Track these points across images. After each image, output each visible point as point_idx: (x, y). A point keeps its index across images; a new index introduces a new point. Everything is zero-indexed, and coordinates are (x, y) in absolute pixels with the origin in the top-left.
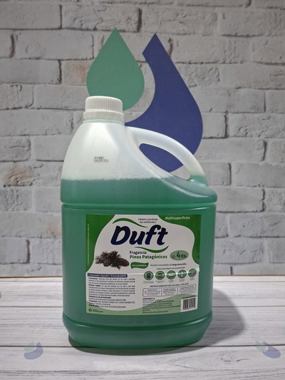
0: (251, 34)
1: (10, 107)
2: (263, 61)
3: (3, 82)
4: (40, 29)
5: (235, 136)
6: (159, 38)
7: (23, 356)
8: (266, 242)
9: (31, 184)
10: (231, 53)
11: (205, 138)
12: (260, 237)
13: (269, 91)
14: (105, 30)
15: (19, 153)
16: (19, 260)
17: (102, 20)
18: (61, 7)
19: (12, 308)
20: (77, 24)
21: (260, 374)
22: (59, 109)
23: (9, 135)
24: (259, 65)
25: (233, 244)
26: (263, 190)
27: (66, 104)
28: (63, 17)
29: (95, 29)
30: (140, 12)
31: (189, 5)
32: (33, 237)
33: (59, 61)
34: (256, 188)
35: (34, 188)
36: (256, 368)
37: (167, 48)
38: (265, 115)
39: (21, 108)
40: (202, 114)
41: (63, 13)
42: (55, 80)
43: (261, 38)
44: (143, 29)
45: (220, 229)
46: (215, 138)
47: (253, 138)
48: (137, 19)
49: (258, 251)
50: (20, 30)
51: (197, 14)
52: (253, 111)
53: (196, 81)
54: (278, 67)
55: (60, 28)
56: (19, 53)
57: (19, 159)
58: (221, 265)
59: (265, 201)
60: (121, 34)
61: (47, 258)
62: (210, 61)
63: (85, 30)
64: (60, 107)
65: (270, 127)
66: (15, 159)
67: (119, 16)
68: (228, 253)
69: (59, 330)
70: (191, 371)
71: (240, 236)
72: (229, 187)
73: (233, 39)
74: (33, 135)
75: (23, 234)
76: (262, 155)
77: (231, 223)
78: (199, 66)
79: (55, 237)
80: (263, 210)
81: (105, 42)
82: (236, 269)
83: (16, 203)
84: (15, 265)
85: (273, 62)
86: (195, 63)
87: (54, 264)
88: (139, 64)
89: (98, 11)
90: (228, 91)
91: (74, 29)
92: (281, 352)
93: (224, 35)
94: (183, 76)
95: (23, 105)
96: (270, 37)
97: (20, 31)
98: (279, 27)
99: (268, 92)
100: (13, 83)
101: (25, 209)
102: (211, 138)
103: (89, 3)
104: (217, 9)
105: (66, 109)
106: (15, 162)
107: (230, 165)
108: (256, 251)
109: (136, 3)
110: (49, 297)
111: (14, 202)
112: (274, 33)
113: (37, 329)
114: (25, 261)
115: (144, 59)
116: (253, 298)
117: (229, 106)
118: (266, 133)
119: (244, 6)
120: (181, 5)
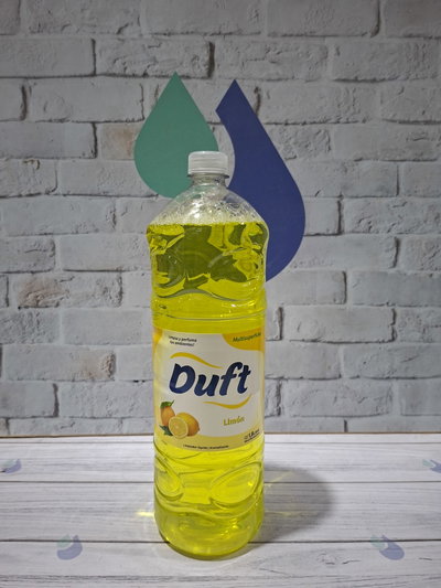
0: (378, 78)
1: (23, 193)
2: (397, 118)
3: (12, 157)
4: (65, 77)
5: (353, 232)
6: (241, 86)
7: (56, 556)
8: (396, 386)
9: (58, 305)
10: (349, 108)
11: (308, 235)
12: (388, 378)
13: (404, 163)
14: (159, 77)
15: (39, 260)
16: (44, 413)
17: (155, 61)
18: (94, 42)
19: (36, 485)
20: (118, 68)
21: (373, 582)
22: (96, 195)
23: (23, 235)
24: (390, 124)
25: (348, 388)
26: (393, 310)
27: (104, 188)
28: (98, 57)
29: (145, 75)
30: (212, 48)
31: (285, 36)
32: (63, 380)
33: (94, 124)
34: (382, 308)
35: (61, 311)
36: (370, 574)
37: (252, 102)
38: (398, 200)
39: (39, 194)
40: (304, 199)
41: (97, 52)
42: (89, 153)
43: (393, 83)
44: (216, 73)
45: (329, 368)
46: (324, 235)
47: (380, 234)
48: (207, 58)
49: (384, 399)
50: (35, 78)
51: (297, 49)
52: (379, 194)
53: (295, 151)
54: (418, 127)
55: (94, 74)
56: (34, 112)
57: (39, 268)
58: (329, 418)
59: (396, 326)
60: (184, 81)
61: (83, 409)
62: (317, 120)
63: (130, 76)
64: (96, 192)
65: (405, 218)
66: (34, 269)
67: (181, 55)
68: (340, 402)
69: (103, 517)
70: (280, 578)
71: (358, 377)
72: (342, 306)
73: (352, 86)
74: (58, 234)
75: (47, 375)
76: (393, 259)
77: (345, 358)
78: (300, 127)
79: (93, 380)
80: (393, 339)
81: (160, 94)
82: (352, 424)
83: (36, 331)
84: (38, 419)
85: (412, 120)
86: (294, 124)
87: (94, 418)
88: (211, 127)
89: (150, 47)
90: (343, 164)
91: (114, 75)
92: (405, 551)
93: (338, 80)
94: (275, 143)
95: (43, 191)
96: (408, 82)
97: (34, 81)
98: (421, 66)
99: (403, 165)
100: (28, 158)
101: (50, 341)
102: (318, 234)
103: (136, 36)
104: (327, 40)
105: (106, 195)
106: (32, 272)
107: (345, 274)
108: (381, 398)
109: (205, 34)
110: (87, 467)
111: (33, 330)
112: (413, 76)
113: (73, 516)
114: (52, 414)
115: (217, 119)
116: (374, 470)
117: (345, 187)
118: (400, 226)
119: (369, 34)
120: (274, 35)
